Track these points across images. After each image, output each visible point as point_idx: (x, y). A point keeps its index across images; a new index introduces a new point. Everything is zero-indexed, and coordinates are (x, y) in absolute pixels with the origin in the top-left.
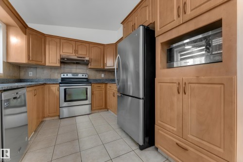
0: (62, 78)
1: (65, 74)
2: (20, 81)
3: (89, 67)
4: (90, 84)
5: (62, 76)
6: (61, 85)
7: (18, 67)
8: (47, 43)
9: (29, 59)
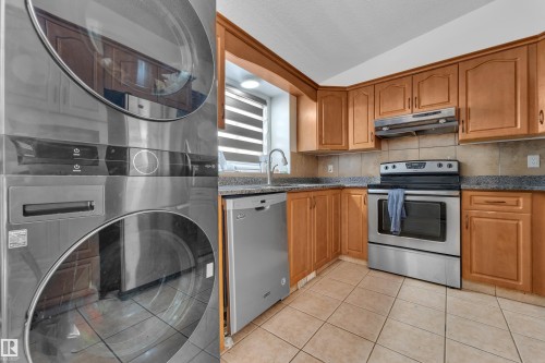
0: (383, 175)
1: (390, 166)
2: (317, 181)
3: (461, 136)
4: (457, 193)
5: (384, 171)
6: (370, 191)
7: (315, 158)
8: (350, 103)
9: (320, 143)
